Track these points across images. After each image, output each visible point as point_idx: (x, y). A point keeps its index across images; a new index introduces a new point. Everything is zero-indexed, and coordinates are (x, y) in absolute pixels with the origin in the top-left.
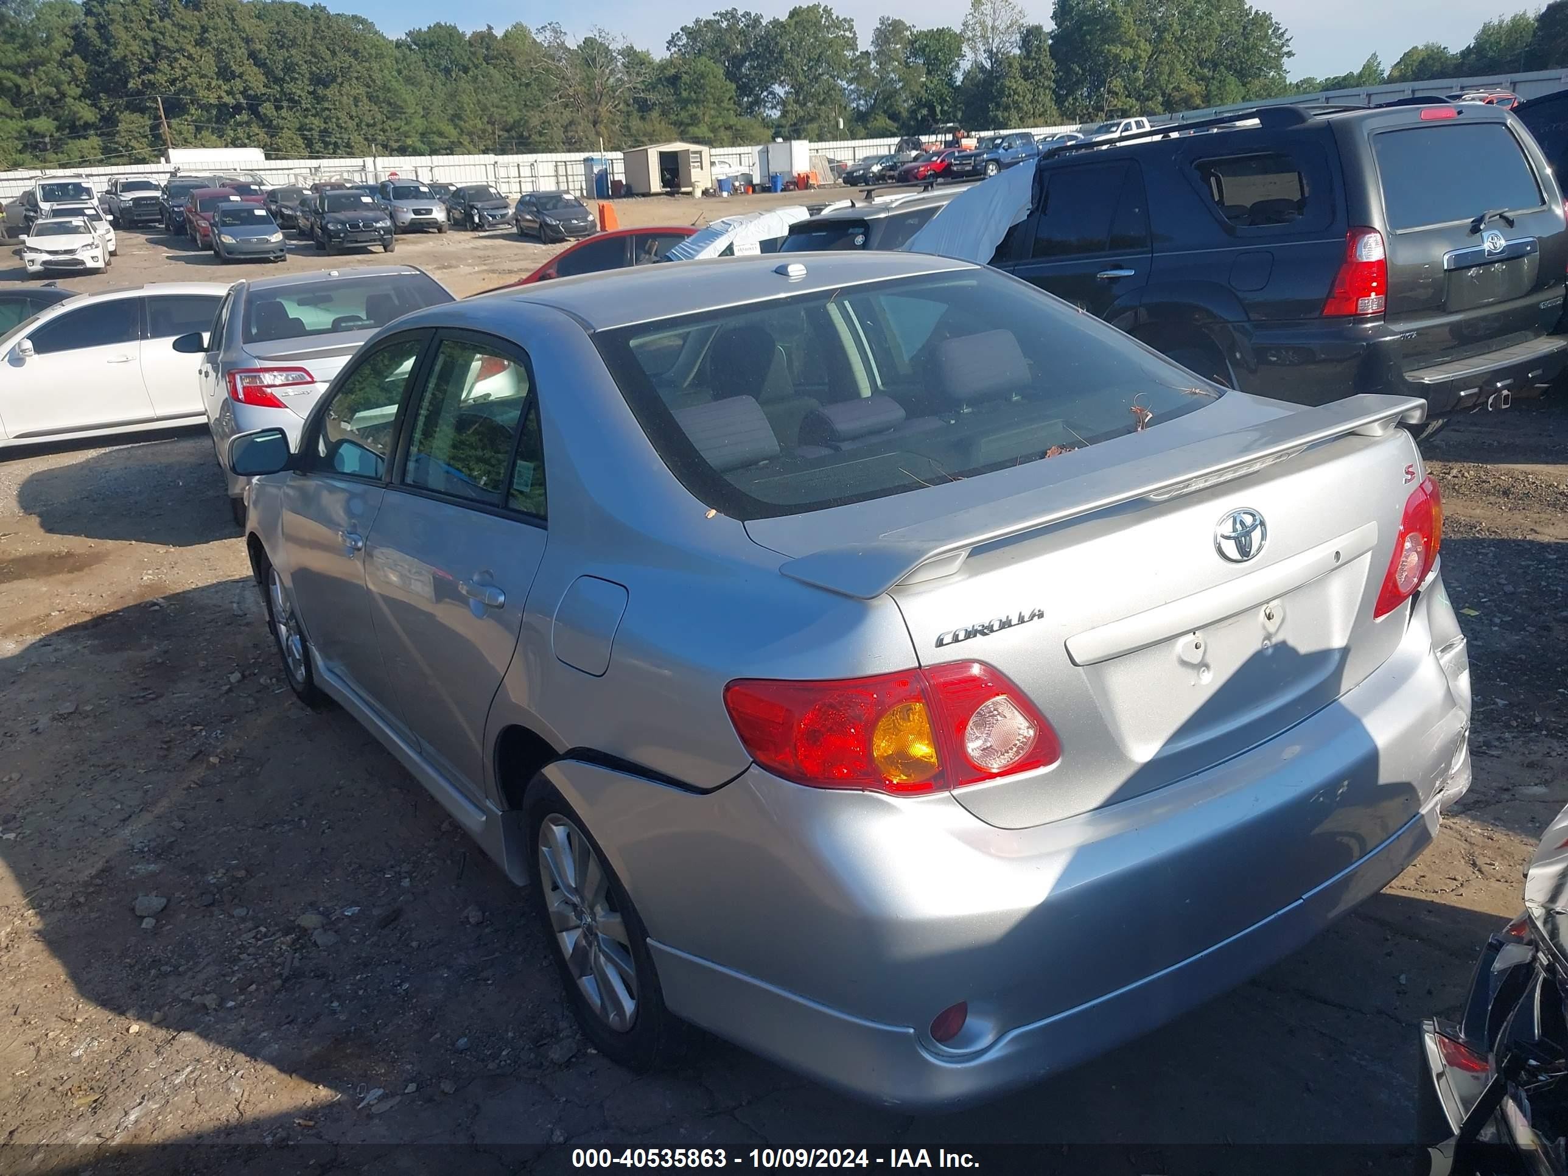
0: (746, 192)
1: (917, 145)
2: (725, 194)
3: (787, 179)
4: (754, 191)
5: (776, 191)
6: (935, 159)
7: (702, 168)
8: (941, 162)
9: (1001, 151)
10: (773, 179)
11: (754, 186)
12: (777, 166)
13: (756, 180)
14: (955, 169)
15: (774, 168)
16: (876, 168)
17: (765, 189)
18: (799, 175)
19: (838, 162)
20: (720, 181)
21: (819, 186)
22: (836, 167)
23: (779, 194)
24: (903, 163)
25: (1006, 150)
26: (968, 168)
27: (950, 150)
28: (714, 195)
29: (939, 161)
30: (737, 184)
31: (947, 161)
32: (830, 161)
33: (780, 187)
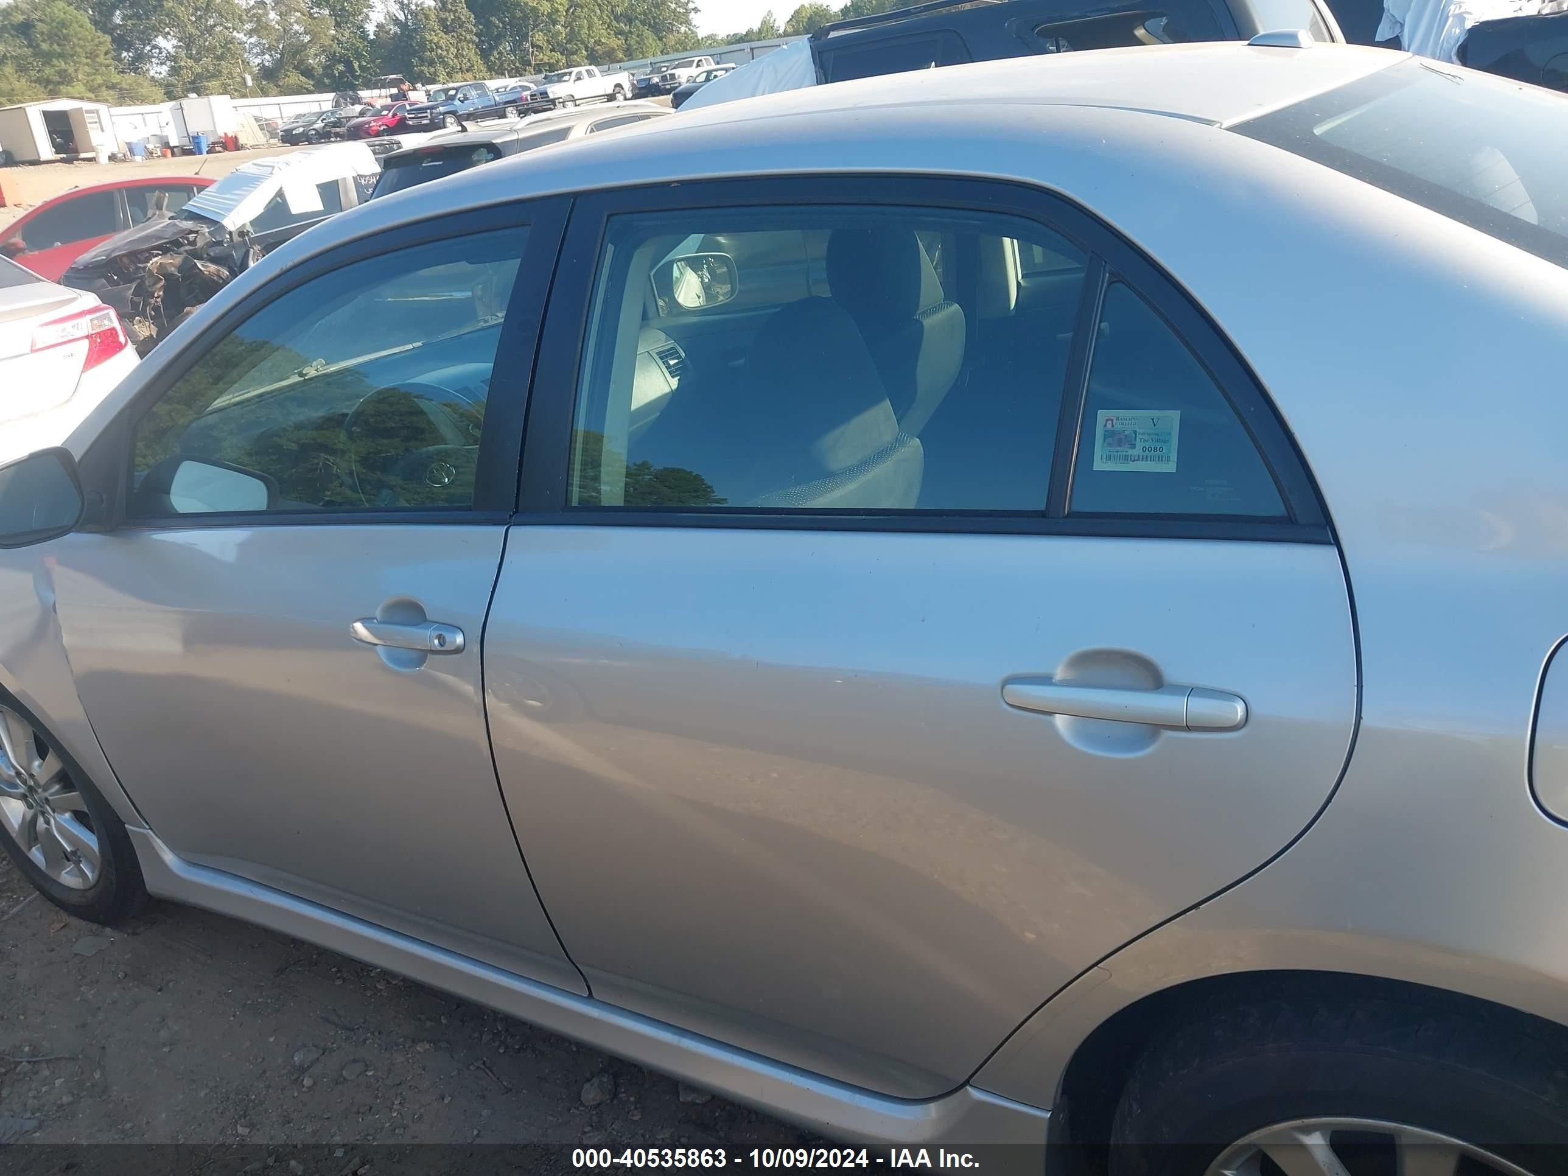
0: (164, 156)
1: (356, 100)
2: (138, 158)
3: (212, 140)
4: (173, 155)
5: (201, 153)
6: (385, 113)
7: (102, 130)
8: (394, 115)
9: (457, 102)
10: (196, 140)
11: (172, 149)
12: (195, 127)
13: (174, 142)
14: (411, 123)
15: (193, 129)
16: (319, 125)
17: (186, 152)
18: (225, 134)
19: (266, 120)
20: (129, 145)
21: (253, 147)
22: (267, 127)
23: (205, 155)
24: (349, 118)
25: (462, 102)
26: (425, 122)
27: (400, 103)
28: (124, 160)
29: (390, 115)
30: (151, 146)
31: (399, 115)
32: (257, 119)
33: (205, 149)
